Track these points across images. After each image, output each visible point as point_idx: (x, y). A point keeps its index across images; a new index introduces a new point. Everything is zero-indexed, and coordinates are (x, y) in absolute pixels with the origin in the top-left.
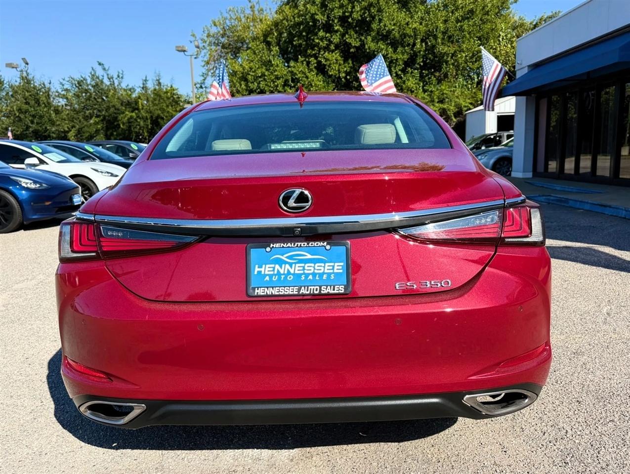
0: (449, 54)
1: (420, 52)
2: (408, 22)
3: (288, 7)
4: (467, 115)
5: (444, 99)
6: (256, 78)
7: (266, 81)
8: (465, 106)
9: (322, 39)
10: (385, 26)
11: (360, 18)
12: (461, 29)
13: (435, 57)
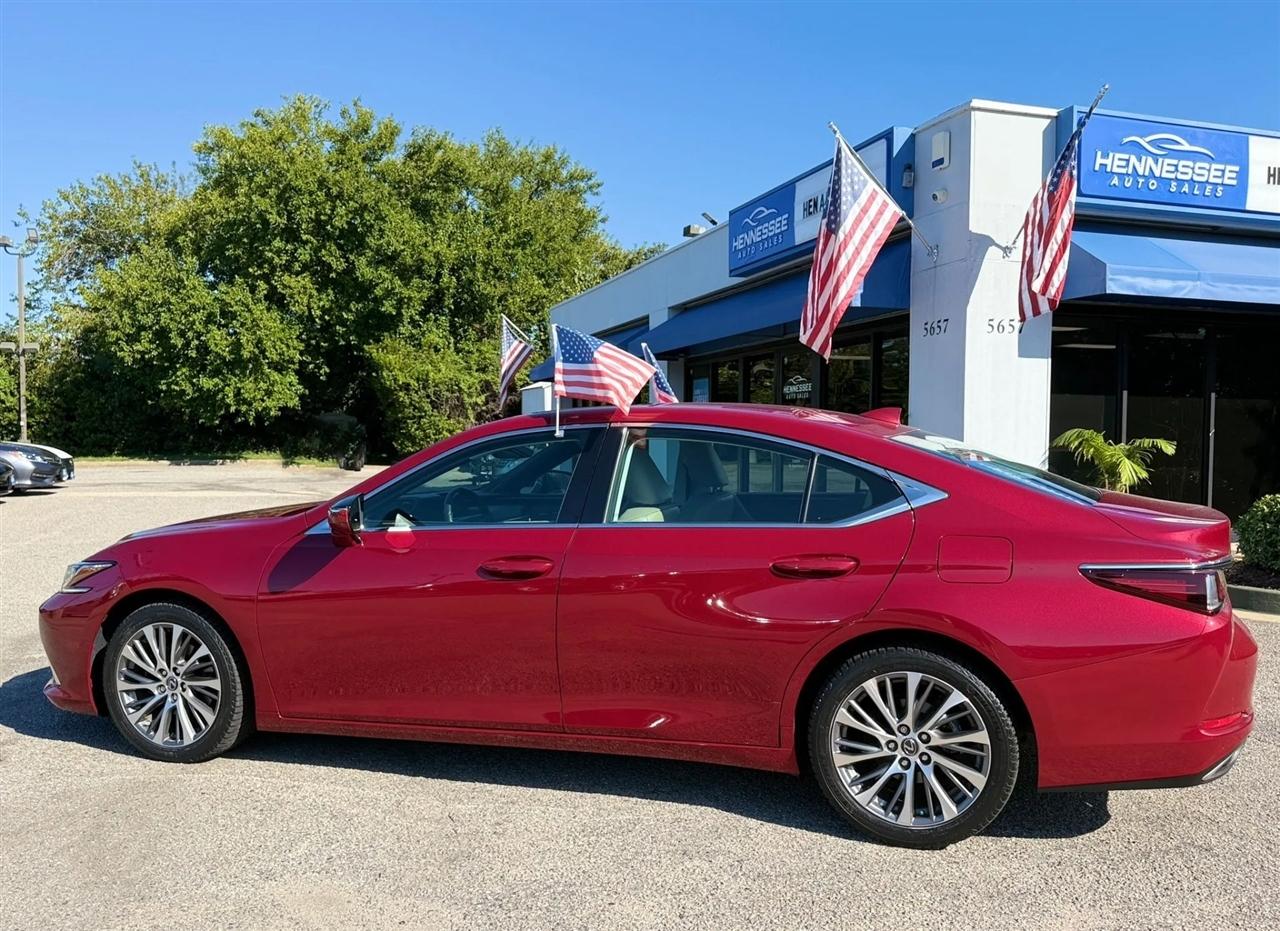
0: (494, 297)
1: (448, 288)
2: (427, 242)
3: (216, 193)
4: (523, 393)
5: (486, 366)
6: (152, 306)
7: (173, 313)
8: (521, 380)
9: (278, 252)
10: (388, 244)
11: (346, 226)
12: (512, 259)
13: (474, 298)
